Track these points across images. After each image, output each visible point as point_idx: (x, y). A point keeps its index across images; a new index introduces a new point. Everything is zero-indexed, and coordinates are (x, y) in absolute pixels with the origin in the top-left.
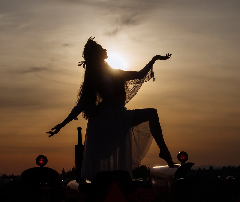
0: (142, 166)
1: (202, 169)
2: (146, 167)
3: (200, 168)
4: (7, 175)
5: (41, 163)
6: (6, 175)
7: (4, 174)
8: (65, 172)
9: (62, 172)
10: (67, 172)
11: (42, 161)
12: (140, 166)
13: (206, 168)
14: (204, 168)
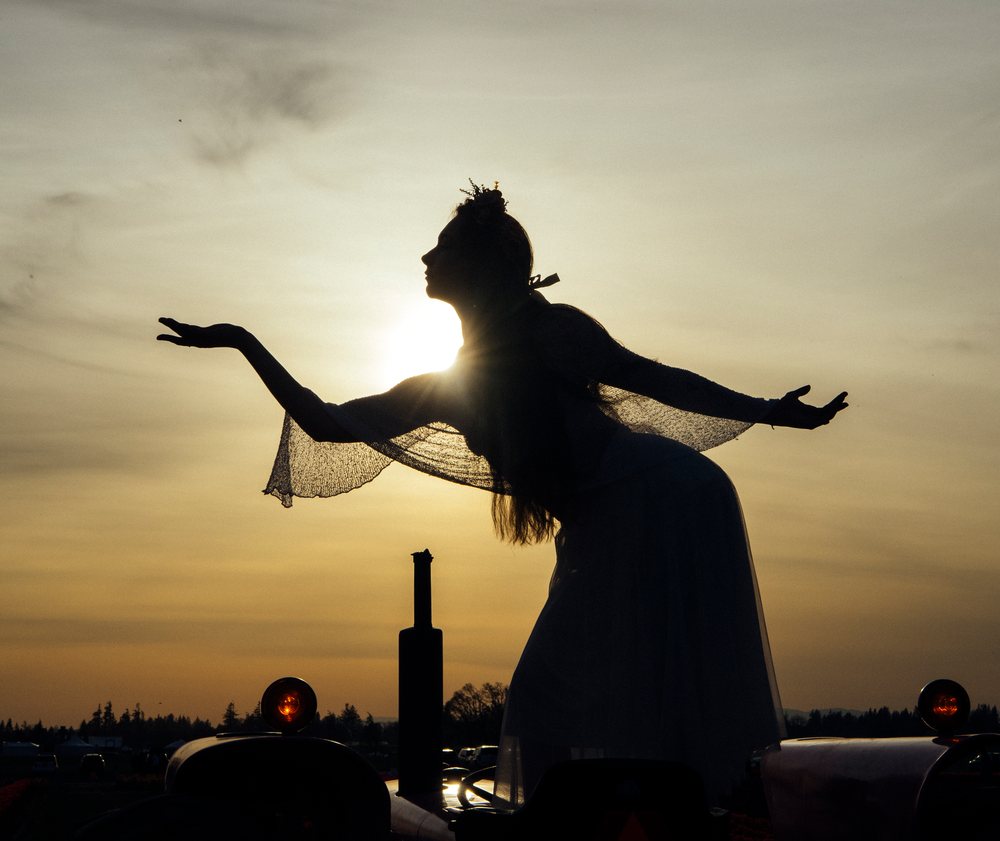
4: (17, 726)
5: (286, 717)
6: (14, 726)
8: (237, 720)
9: (226, 716)
10: (244, 717)
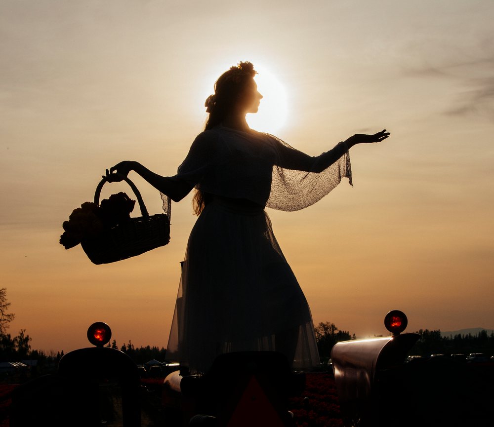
0: (340, 331)
1: (465, 337)
2: (350, 334)
3: (460, 335)
5: (99, 339)
7: (60, 353)
11: (100, 335)
12: (336, 332)
13: (473, 335)
14: (467, 335)
